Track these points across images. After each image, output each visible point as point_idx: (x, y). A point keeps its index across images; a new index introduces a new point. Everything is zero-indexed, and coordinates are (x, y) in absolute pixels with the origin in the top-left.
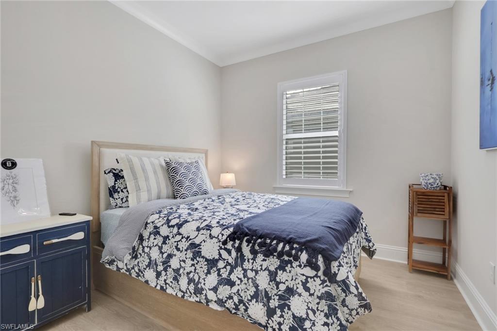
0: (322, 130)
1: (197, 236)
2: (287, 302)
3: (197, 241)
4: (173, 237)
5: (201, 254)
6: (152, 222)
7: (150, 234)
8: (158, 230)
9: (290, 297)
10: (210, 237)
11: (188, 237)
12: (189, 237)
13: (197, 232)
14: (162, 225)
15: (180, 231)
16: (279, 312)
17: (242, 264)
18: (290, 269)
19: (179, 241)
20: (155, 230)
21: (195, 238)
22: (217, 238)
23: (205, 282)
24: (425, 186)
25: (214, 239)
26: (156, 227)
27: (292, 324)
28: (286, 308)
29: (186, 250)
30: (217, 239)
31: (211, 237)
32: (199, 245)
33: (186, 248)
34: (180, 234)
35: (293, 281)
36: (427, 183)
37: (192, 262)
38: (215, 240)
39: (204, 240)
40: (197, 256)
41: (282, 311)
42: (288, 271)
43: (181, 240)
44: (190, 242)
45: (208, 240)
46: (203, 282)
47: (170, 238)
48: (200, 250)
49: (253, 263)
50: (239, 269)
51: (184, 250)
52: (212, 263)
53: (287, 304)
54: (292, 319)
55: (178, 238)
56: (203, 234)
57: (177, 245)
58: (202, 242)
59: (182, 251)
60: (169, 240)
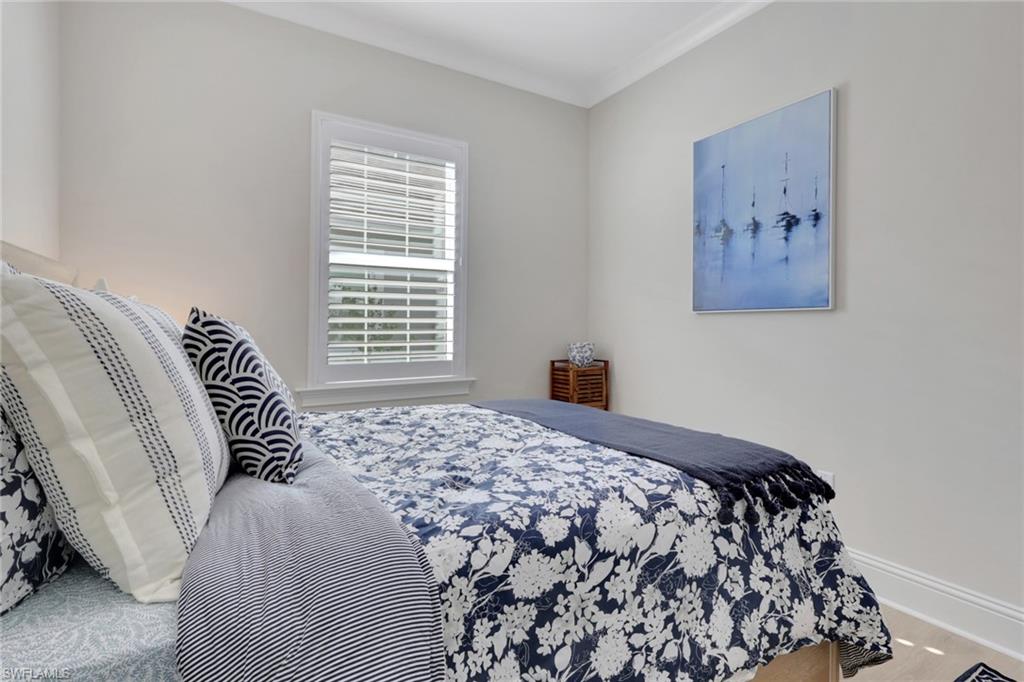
0: (407, 253)
1: (656, 534)
2: (832, 568)
3: (662, 549)
4: (582, 578)
5: (685, 576)
6: (463, 572)
7: (469, 621)
8: (500, 588)
9: (832, 556)
10: (685, 519)
11: (635, 550)
12: (637, 548)
13: (651, 525)
14: (514, 562)
15: (600, 547)
16: (830, 593)
17: (759, 545)
18: (814, 512)
19: (608, 579)
20: (489, 596)
21: (653, 543)
22: (701, 514)
23: (713, 639)
24: (580, 361)
25: (697, 520)
26: (486, 584)
27: (863, 594)
28: (838, 576)
29: (638, 592)
30: (703, 519)
31: (689, 519)
32: (672, 555)
33: (634, 588)
34: (603, 556)
35: (825, 528)
36: (583, 358)
37: (666, 614)
38: (700, 522)
39: (678, 536)
40: (675, 588)
41: (835, 587)
42: (813, 517)
43: (613, 572)
44: (642, 562)
45: (688, 531)
46: (708, 643)
47: (569, 587)
48: (678, 567)
49: (772, 533)
50: (759, 558)
51: (629, 596)
52: (708, 583)
53: (835, 570)
54: (858, 587)
55: (602, 569)
56: (667, 522)
57: (604, 592)
58: (674, 544)
59: (625, 601)
60: (567, 594)
